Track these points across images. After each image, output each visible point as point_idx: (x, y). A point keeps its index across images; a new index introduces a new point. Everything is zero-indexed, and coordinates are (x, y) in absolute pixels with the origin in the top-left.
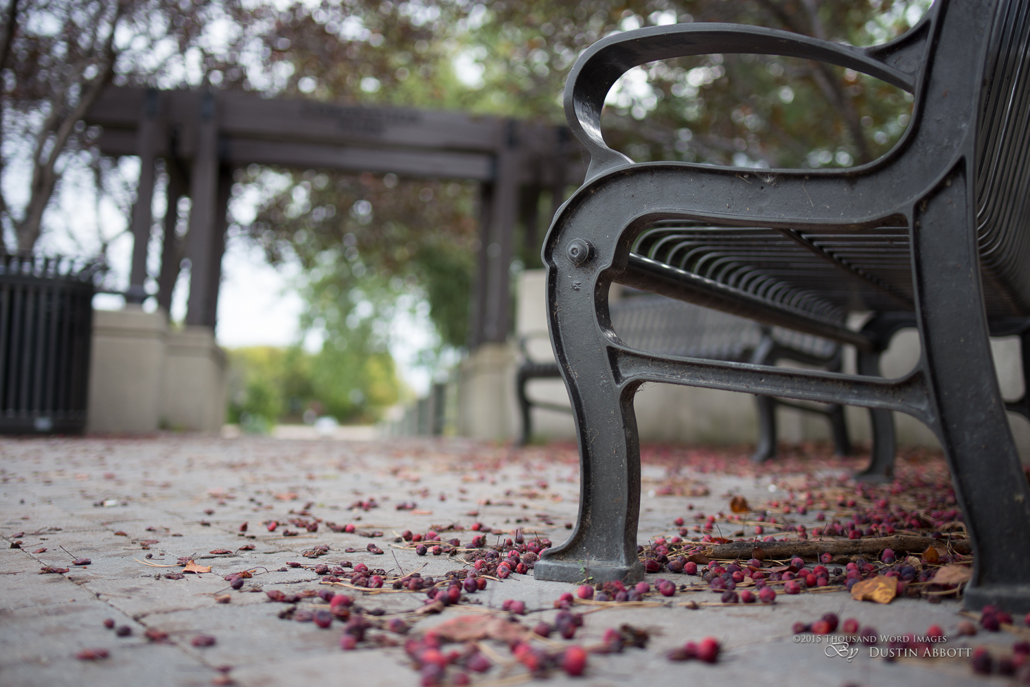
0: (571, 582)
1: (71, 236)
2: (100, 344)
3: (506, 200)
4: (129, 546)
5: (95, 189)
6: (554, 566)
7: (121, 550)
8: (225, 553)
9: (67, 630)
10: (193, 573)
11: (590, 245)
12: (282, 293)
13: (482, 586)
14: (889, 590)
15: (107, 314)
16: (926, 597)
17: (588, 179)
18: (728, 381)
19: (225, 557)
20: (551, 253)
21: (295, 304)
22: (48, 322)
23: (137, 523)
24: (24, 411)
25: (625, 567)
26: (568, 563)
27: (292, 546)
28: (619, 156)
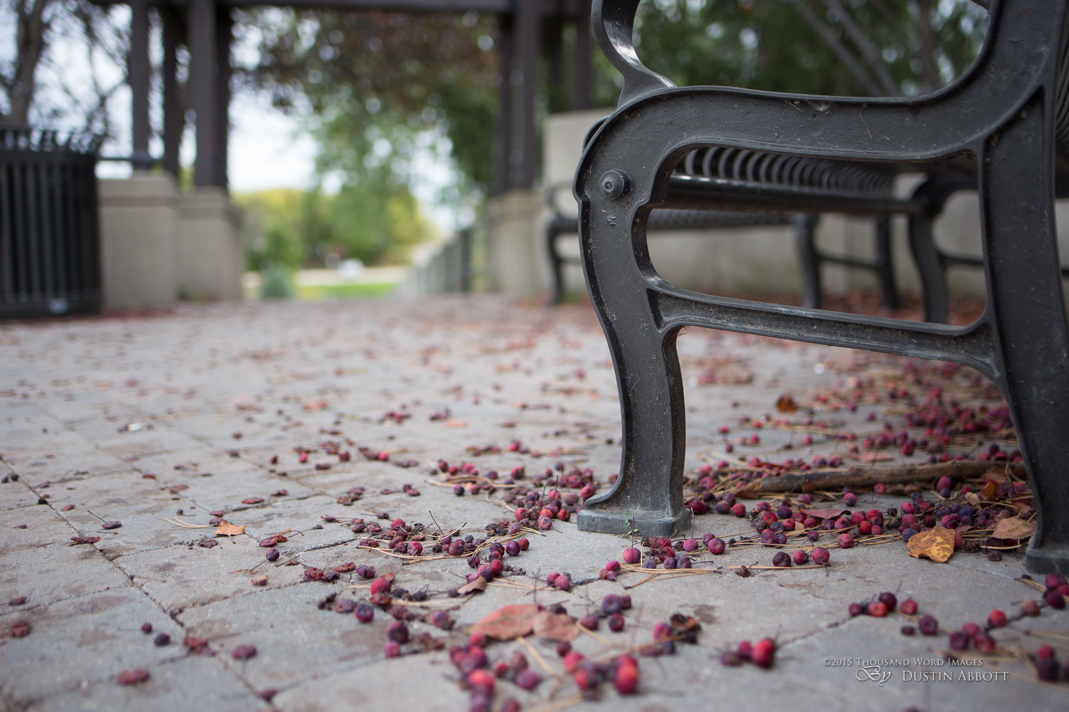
0: (616, 534)
1: (67, 91)
2: (109, 216)
3: (527, 32)
4: (158, 494)
5: (86, 39)
6: (598, 518)
7: (151, 503)
8: (258, 503)
9: (105, 637)
10: (226, 536)
11: (625, 178)
12: (295, 136)
13: (525, 546)
14: (948, 546)
15: (112, 182)
16: (987, 551)
17: (621, 105)
18: (777, 327)
19: (257, 507)
20: (583, 186)
21: (308, 148)
22: (51, 198)
23: (164, 456)
24: (37, 293)
25: (671, 518)
26: (612, 513)
27: (326, 486)
28: (655, 78)
